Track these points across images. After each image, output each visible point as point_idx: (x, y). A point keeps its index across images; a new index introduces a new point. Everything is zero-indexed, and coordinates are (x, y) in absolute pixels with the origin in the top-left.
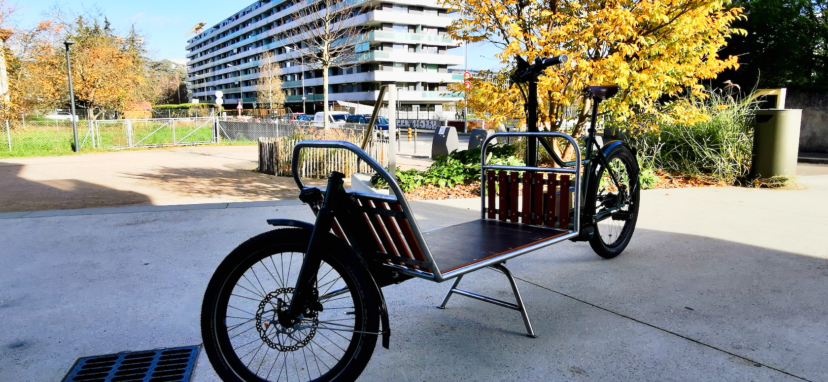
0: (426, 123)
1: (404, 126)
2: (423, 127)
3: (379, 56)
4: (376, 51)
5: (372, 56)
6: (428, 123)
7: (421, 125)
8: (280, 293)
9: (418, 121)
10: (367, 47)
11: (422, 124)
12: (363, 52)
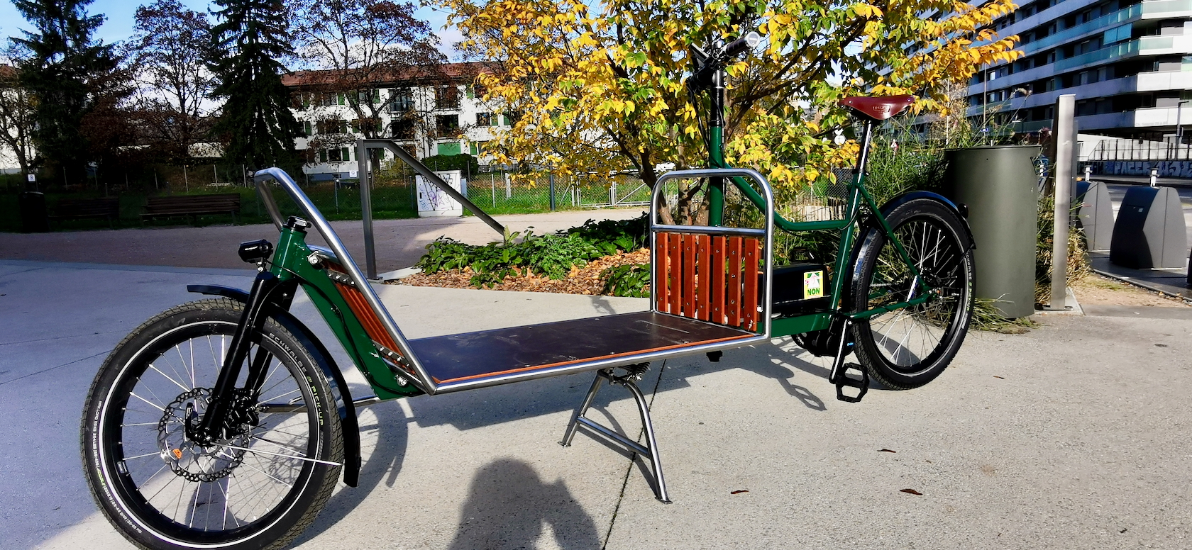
0: (1182, 166)
1: (1141, 172)
2: (1177, 173)
3: (1148, 46)
4: (1143, 39)
5: (1136, 49)
6: (1186, 167)
7: (1172, 170)
8: (182, 400)
9: (1167, 163)
10: (1126, 32)
11: (1174, 169)
12: (1118, 43)
